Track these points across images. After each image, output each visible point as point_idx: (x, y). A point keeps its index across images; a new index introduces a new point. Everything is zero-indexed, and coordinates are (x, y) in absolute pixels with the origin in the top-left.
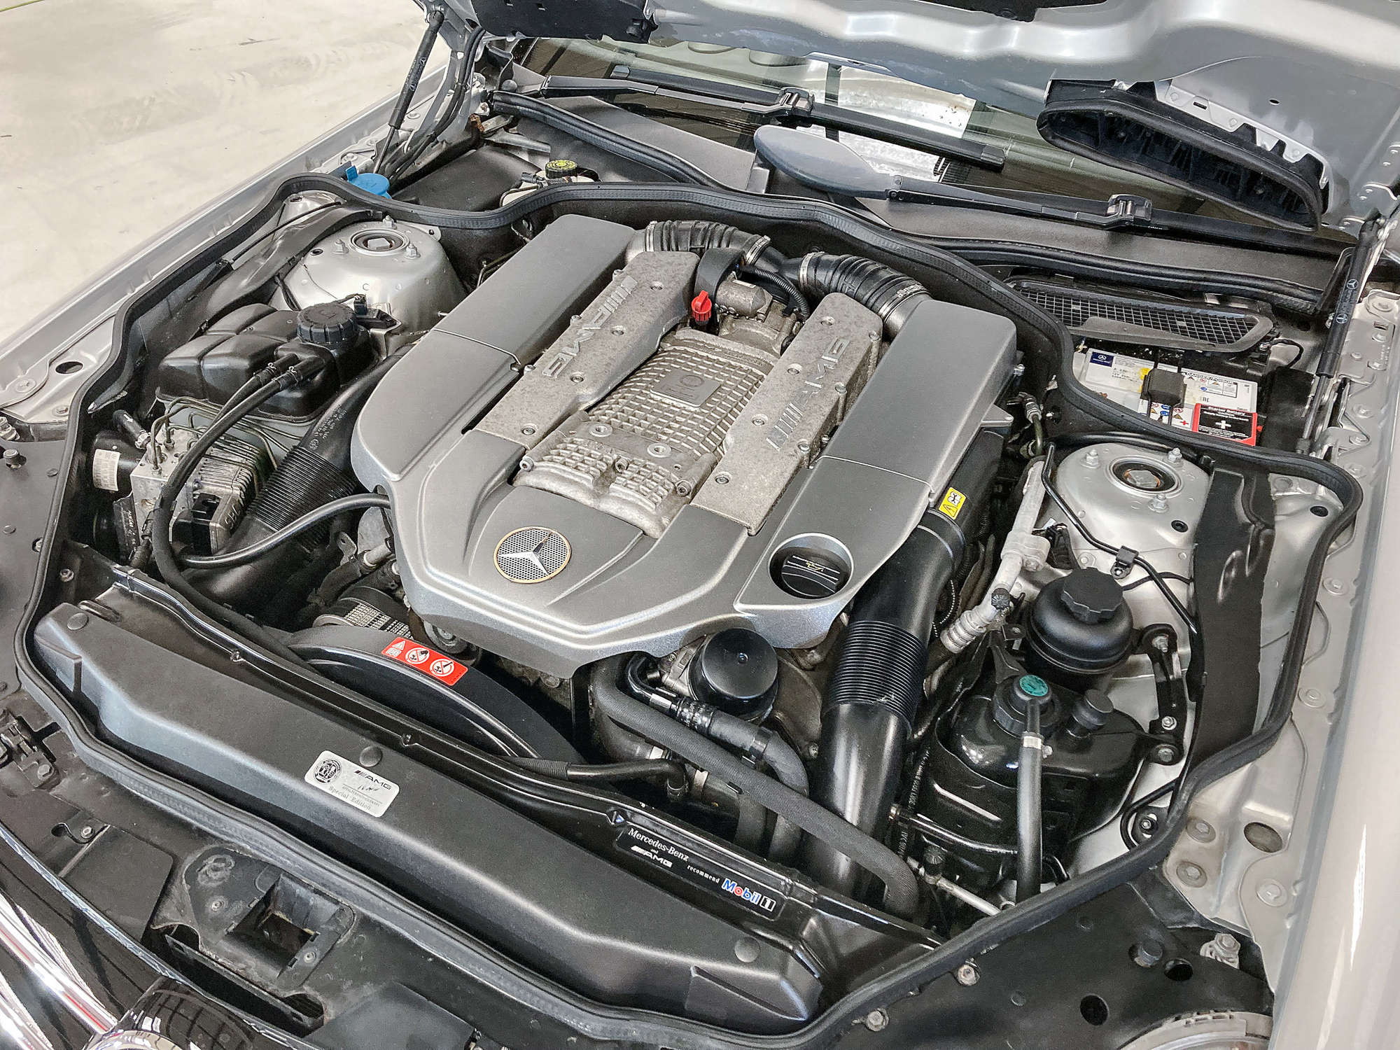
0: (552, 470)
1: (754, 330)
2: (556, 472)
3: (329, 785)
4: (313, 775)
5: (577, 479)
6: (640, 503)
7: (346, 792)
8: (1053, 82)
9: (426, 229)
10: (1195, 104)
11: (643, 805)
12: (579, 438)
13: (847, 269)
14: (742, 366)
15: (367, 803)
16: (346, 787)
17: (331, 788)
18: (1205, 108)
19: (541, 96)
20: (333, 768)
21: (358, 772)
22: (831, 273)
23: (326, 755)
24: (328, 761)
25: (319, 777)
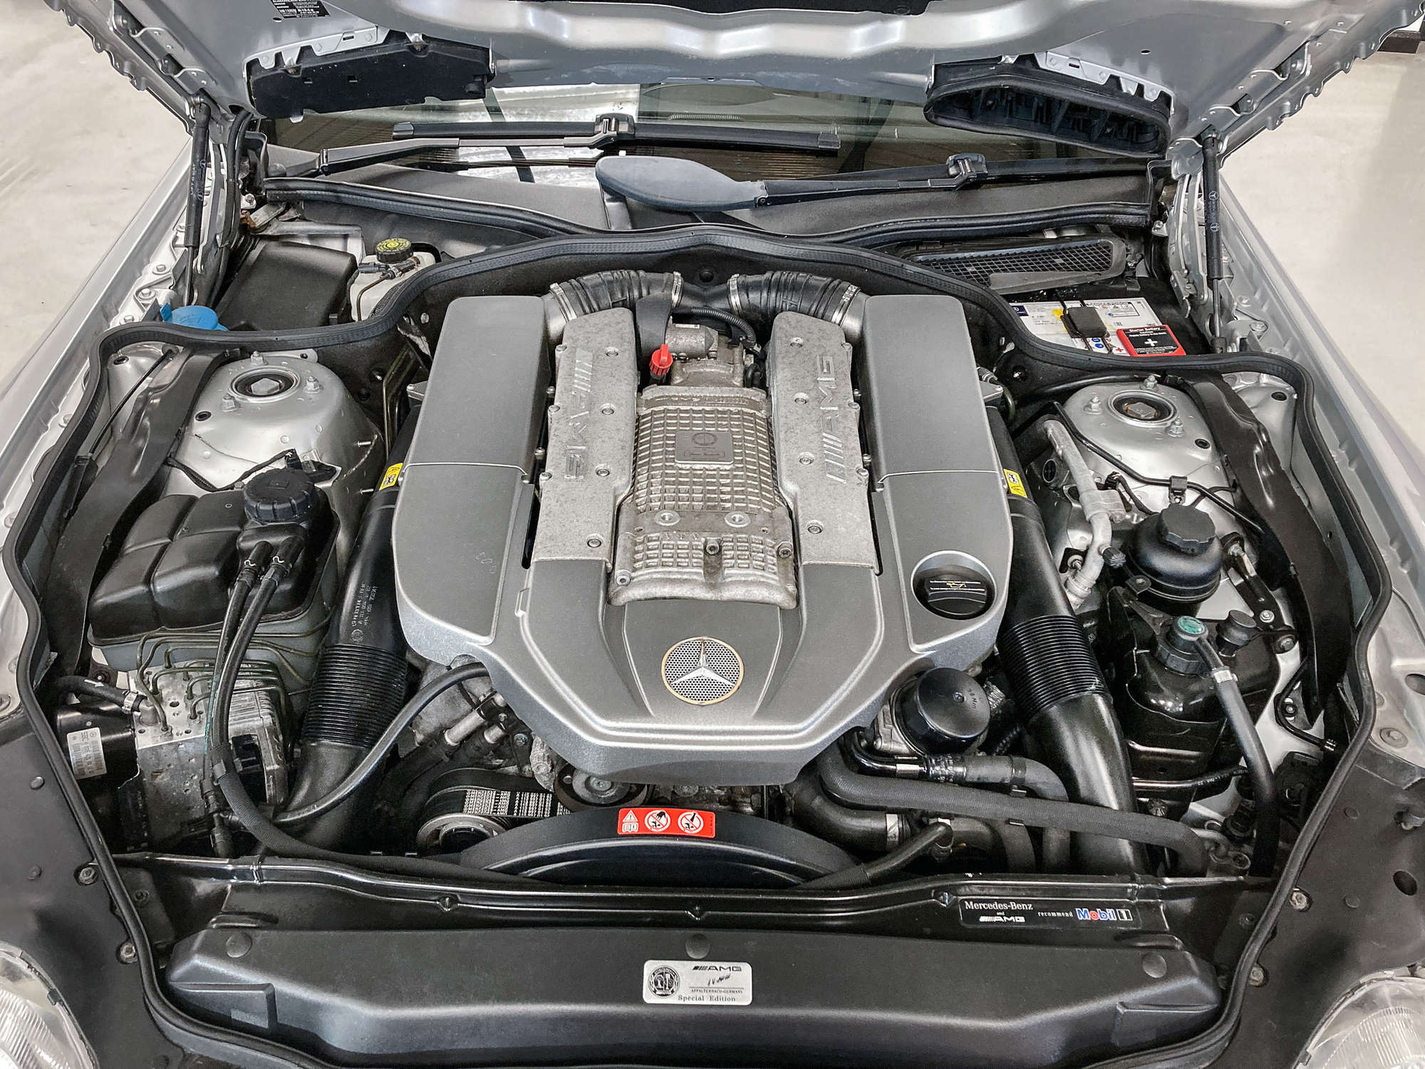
0: (655, 576)
1: (708, 370)
2: (659, 576)
3: (676, 995)
4: (652, 994)
5: (685, 577)
6: (762, 580)
7: (699, 995)
8: (936, 66)
9: (296, 354)
10: (1070, 65)
11: (970, 875)
12: (652, 533)
13: (780, 287)
14: (731, 409)
15: (729, 995)
16: (694, 990)
17: (680, 998)
18: (1078, 67)
19: (320, 174)
20: (668, 976)
21: (696, 968)
22: (765, 294)
23: (650, 967)
24: (657, 970)
25: (658, 992)
